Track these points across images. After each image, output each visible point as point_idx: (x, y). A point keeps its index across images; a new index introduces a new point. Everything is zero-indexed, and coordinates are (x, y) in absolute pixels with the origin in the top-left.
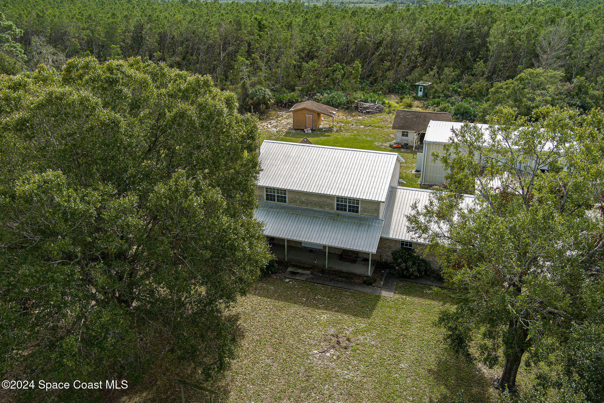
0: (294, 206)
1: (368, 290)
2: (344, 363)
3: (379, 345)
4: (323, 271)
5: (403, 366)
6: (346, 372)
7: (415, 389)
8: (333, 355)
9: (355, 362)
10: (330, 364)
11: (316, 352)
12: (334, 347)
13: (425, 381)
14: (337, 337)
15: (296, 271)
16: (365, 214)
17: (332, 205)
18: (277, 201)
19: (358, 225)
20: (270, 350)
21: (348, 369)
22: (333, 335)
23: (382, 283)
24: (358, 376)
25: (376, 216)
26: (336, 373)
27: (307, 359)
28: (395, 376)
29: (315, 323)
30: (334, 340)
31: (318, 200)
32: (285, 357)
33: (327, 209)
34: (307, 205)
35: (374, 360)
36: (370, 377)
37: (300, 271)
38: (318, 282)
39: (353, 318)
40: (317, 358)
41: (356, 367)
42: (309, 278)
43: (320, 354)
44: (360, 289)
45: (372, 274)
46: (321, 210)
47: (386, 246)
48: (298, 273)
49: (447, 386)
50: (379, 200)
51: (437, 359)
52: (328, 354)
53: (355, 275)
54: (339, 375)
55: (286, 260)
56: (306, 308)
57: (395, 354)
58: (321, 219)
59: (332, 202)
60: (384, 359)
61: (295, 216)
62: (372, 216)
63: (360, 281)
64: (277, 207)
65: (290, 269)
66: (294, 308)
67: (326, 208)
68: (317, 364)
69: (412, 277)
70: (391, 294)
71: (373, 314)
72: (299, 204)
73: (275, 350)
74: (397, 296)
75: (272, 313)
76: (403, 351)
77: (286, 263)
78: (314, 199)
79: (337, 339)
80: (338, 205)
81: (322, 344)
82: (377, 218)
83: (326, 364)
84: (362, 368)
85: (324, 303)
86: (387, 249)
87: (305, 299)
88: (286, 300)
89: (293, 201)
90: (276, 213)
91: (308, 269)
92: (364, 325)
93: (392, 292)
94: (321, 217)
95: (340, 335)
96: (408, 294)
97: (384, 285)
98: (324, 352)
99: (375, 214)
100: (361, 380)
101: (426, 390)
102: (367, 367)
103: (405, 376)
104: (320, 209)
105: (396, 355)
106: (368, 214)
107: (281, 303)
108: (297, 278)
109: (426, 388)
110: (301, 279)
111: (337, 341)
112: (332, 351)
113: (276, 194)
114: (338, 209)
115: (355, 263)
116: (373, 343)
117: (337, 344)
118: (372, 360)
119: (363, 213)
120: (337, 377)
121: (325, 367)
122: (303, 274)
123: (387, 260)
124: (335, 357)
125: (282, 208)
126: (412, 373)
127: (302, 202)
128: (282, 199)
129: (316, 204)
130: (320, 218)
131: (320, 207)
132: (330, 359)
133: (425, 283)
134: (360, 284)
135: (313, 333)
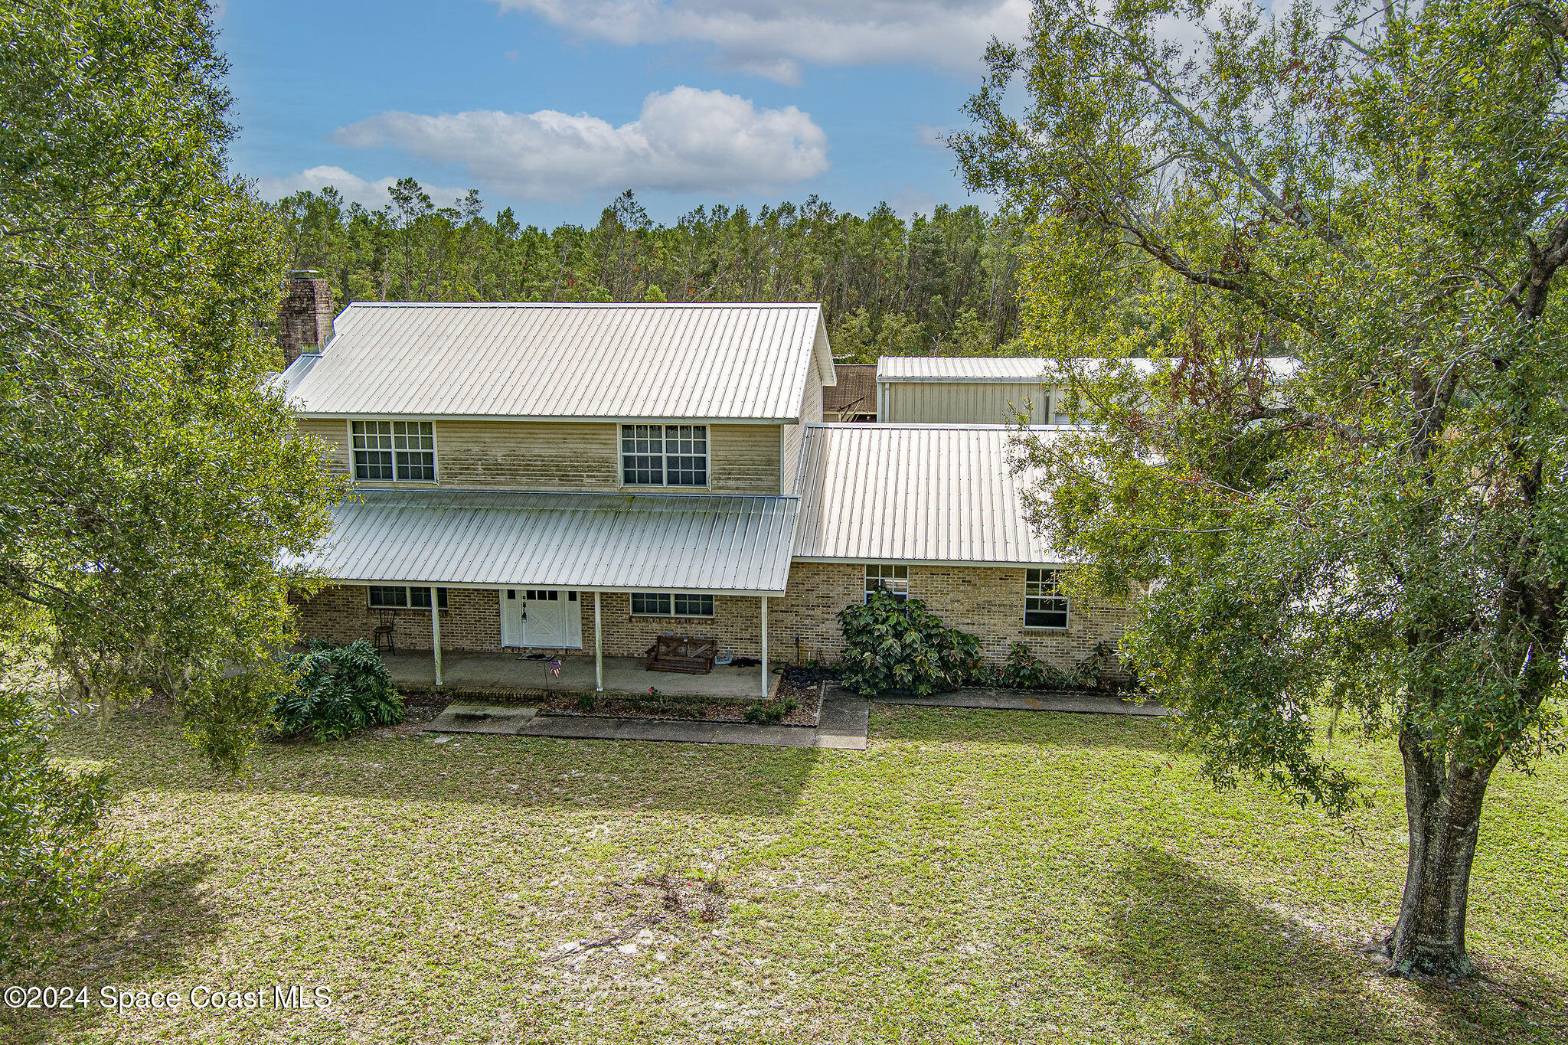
0: (466, 487)
1: (769, 738)
2: (707, 973)
3: (852, 893)
4: (586, 703)
5: (972, 950)
6: (720, 1005)
7: (1054, 1027)
8: (651, 947)
9: (758, 962)
10: (643, 982)
11: (570, 946)
12: (653, 921)
13: (1086, 990)
14: (663, 882)
15: (479, 713)
16: (731, 483)
17: (606, 463)
18: (400, 477)
19: (710, 519)
20: (349, 967)
21: (730, 992)
22: (646, 883)
23: (817, 715)
24: (780, 1013)
25: (770, 489)
26: (674, 1016)
27: (530, 977)
28: (950, 989)
29: (563, 851)
30: (652, 896)
31: (553, 452)
32: (418, 987)
33: (590, 485)
34: (514, 474)
35: (842, 947)
36: (837, 1011)
37: (493, 711)
38: (566, 733)
39: (724, 823)
40: (577, 968)
41: (767, 981)
42: (531, 727)
43: (590, 952)
44: (737, 737)
45: (773, 694)
46: (568, 489)
47: (812, 599)
48: (485, 717)
49: (1188, 997)
50: (780, 414)
51: (1106, 909)
52: (629, 949)
53: (713, 701)
54: (690, 1020)
55: (439, 683)
56: (521, 810)
57: (926, 913)
58: (567, 516)
59: (605, 453)
60: (885, 937)
61: (469, 515)
62: (754, 488)
63: (735, 715)
64: (398, 496)
65: (452, 710)
66: (466, 816)
67: (586, 480)
68: (576, 991)
69: (923, 689)
70: (861, 742)
71: (804, 800)
72: (482, 478)
73: (373, 965)
74: (879, 745)
75: (368, 841)
76: (955, 902)
77: (440, 693)
78: (536, 451)
79: (662, 893)
80: (628, 461)
81: (599, 916)
82: (774, 493)
83: (621, 985)
84: (793, 980)
85: (596, 790)
86: (818, 612)
87: (515, 787)
88: (433, 796)
89: (462, 467)
90: (396, 511)
91: (526, 701)
92: (776, 838)
93: (860, 735)
94: (570, 509)
95: (674, 878)
96: (923, 735)
97: (823, 720)
98: (608, 943)
99: (767, 482)
100: (796, 1029)
101: (1102, 1023)
102: (814, 972)
103: (993, 984)
104: (563, 489)
105: (930, 916)
106: (740, 483)
107: (411, 808)
108: (484, 730)
109: (1098, 1016)
110: (498, 731)
111: (667, 898)
112: (647, 935)
113: (393, 450)
114: (629, 479)
115: (708, 672)
116: (823, 888)
117: (667, 907)
118: (833, 945)
119: (722, 483)
120: (682, 1031)
121: (620, 998)
122: (508, 718)
123: (820, 652)
124: (661, 957)
125: (416, 497)
126: (1018, 970)
127: (494, 469)
128: (420, 467)
129: (546, 469)
130: (562, 513)
131: (564, 478)
132: (639, 968)
133: (972, 703)
134: (734, 725)
135: (556, 883)
